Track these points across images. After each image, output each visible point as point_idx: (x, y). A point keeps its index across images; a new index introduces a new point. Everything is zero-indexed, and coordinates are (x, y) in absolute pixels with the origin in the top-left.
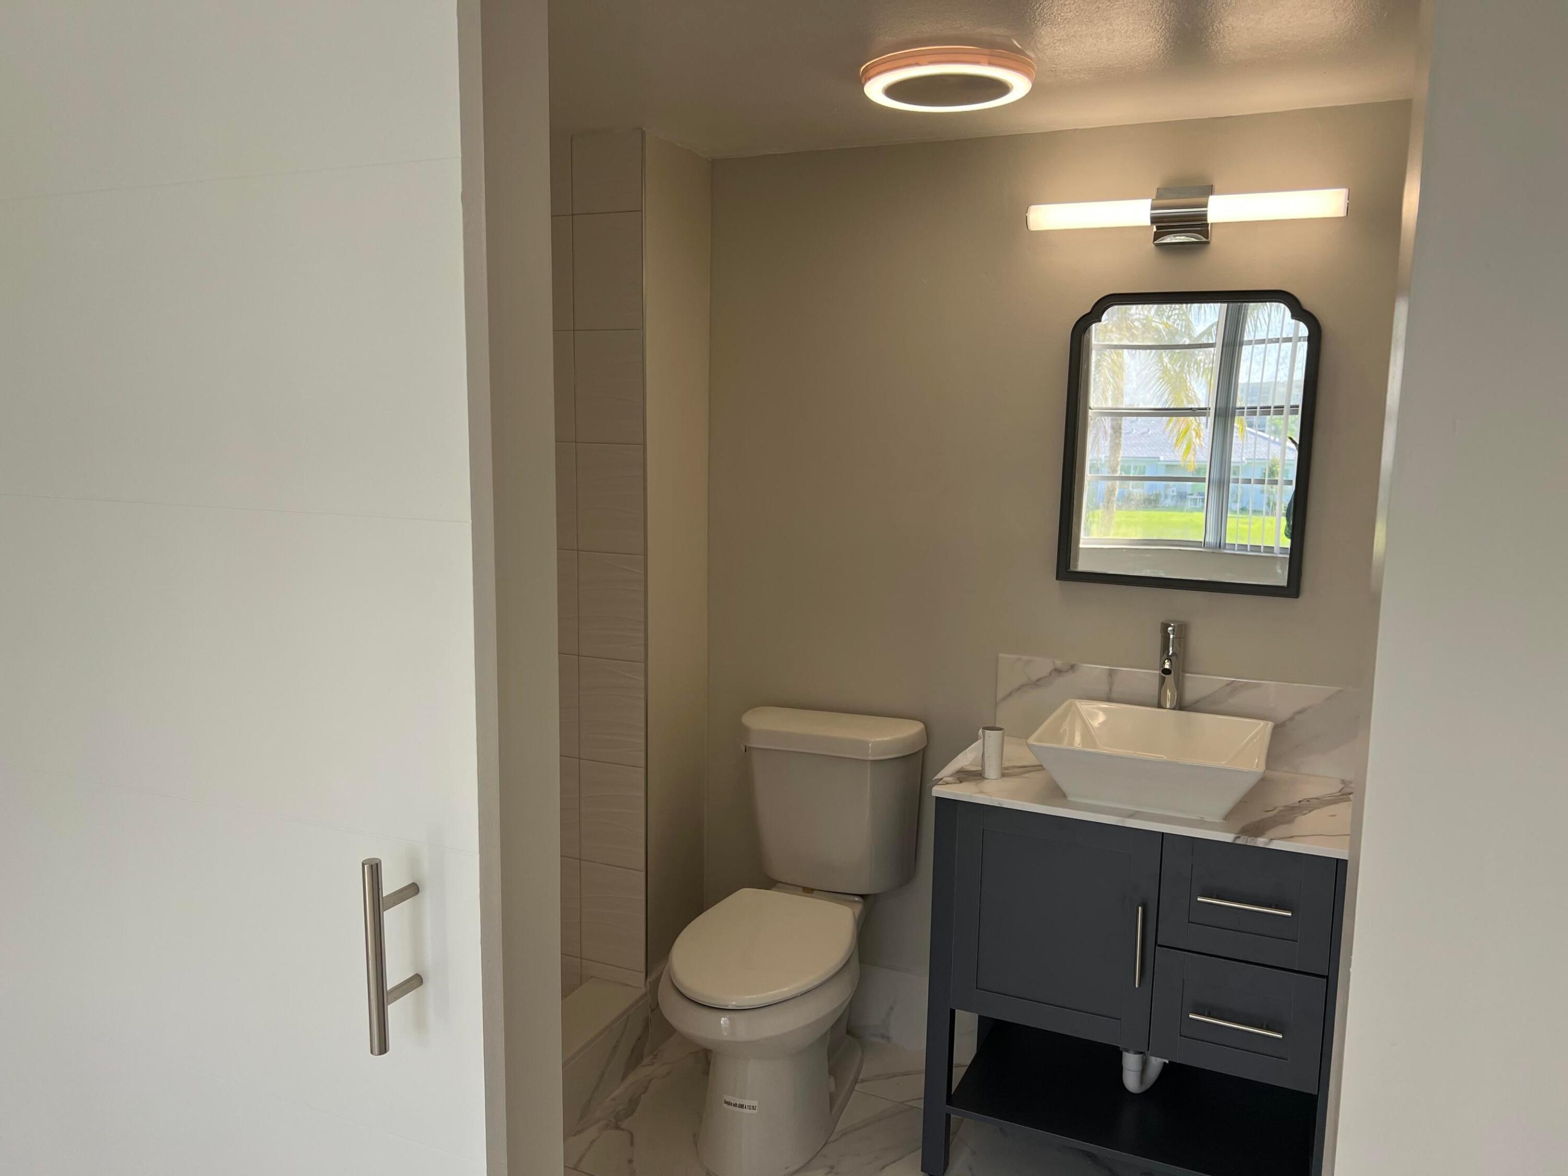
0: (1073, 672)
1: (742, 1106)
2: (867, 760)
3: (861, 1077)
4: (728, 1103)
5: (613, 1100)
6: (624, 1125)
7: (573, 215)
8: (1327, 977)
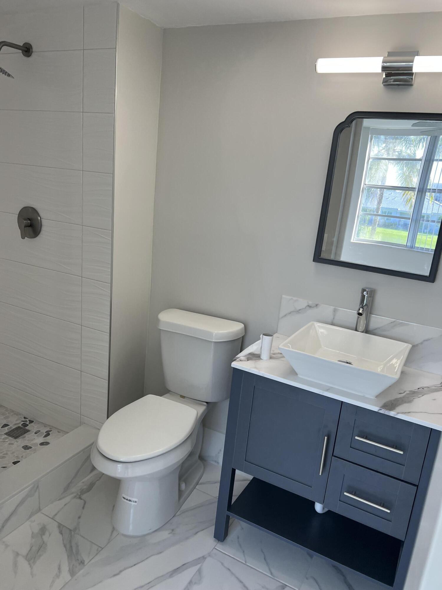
0: (317, 308)
1: (130, 501)
2: (212, 342)
3: (200, 482)
4: (124, 498)
5: (83, 482)
6: (83, 497)
7: (83, 50)
8: (417, 486)
